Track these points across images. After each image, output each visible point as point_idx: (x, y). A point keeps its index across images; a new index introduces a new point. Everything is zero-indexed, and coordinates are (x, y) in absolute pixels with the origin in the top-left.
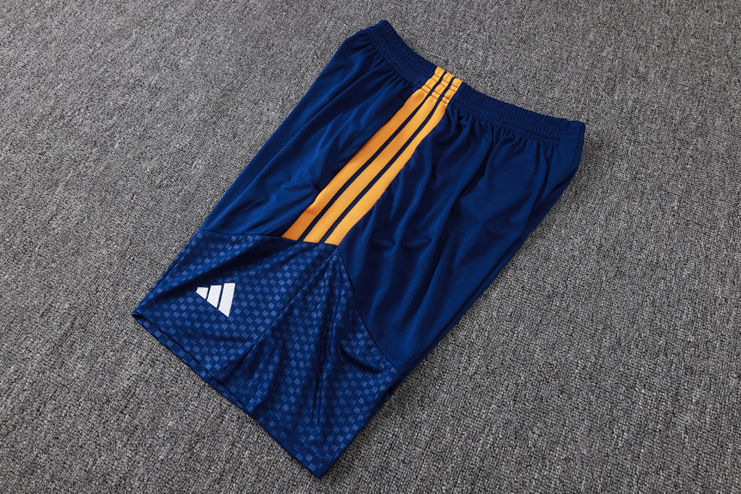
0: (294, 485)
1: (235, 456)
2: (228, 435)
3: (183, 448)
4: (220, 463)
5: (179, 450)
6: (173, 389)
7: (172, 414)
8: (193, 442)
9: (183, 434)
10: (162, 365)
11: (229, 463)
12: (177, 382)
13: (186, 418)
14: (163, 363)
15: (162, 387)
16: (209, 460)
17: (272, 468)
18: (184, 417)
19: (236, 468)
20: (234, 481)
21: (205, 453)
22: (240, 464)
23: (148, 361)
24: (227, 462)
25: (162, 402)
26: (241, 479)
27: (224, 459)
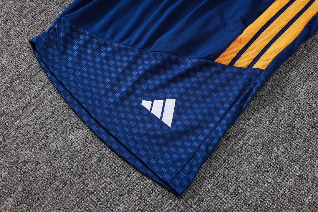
0: (77, 128)
1: (41, 96)
2: (41, 81)
3: (7, 80)
4: (29, 97)
5: (3, 80)
6: (14, 41)
7: (7, 57)
8: (15, 78)
9: (10, 71)
10: (12, 24)
11: (35, 99)
12: (18, 37)
13: (16, 62)
14: (13, 23)
15: (6, 38)
16: (22, 93)
17: (65, 111)
18: (15, 61)
19: (39, 104)
20: (34, 111)
21: (20, 87)
22: (43, 102)
23: (3, 18)
24: (35, 97)
25: (3, 47)
26: (39, 112)
27: (32, 95)
